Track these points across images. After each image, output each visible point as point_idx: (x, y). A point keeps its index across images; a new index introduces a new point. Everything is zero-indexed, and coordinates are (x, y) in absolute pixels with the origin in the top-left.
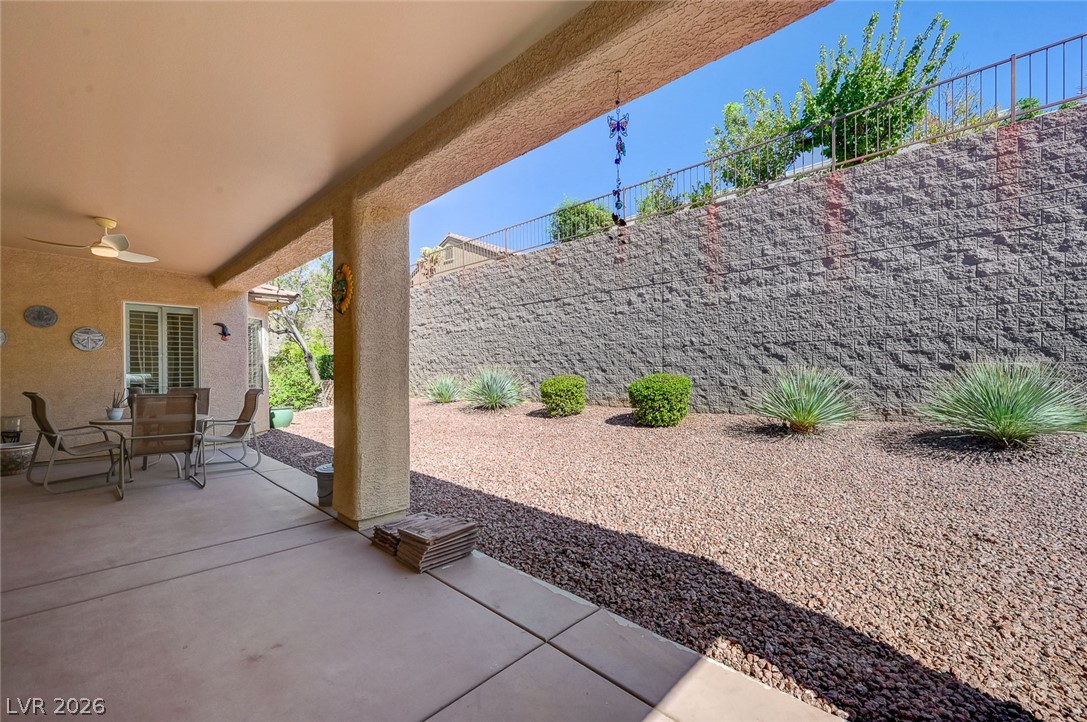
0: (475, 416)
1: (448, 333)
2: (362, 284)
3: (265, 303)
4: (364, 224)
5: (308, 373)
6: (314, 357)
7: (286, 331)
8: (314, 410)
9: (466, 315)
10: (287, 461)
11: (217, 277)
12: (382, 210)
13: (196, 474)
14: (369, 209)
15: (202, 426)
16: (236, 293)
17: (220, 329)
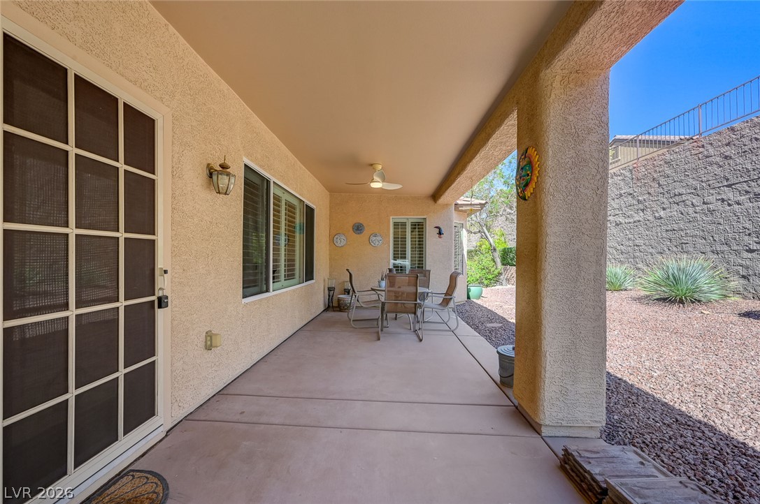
0: (656, 308)
1: (617, 225)
2: (550, 163)
3: (465, 211)
4: (553, 96)
5: (493, 260)
6: (497, 249)
7: (479, 231)
8: (497, 287)
9: (641, 206)
10: (476, 328)
11: (436, 196)
12: (573, 76)
13: (420, 329)
14: (558, 78)
15: (424, 296)
16: (447, 205)
17: (437, 230)
